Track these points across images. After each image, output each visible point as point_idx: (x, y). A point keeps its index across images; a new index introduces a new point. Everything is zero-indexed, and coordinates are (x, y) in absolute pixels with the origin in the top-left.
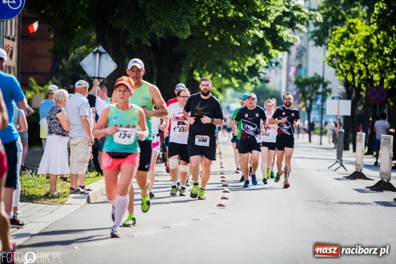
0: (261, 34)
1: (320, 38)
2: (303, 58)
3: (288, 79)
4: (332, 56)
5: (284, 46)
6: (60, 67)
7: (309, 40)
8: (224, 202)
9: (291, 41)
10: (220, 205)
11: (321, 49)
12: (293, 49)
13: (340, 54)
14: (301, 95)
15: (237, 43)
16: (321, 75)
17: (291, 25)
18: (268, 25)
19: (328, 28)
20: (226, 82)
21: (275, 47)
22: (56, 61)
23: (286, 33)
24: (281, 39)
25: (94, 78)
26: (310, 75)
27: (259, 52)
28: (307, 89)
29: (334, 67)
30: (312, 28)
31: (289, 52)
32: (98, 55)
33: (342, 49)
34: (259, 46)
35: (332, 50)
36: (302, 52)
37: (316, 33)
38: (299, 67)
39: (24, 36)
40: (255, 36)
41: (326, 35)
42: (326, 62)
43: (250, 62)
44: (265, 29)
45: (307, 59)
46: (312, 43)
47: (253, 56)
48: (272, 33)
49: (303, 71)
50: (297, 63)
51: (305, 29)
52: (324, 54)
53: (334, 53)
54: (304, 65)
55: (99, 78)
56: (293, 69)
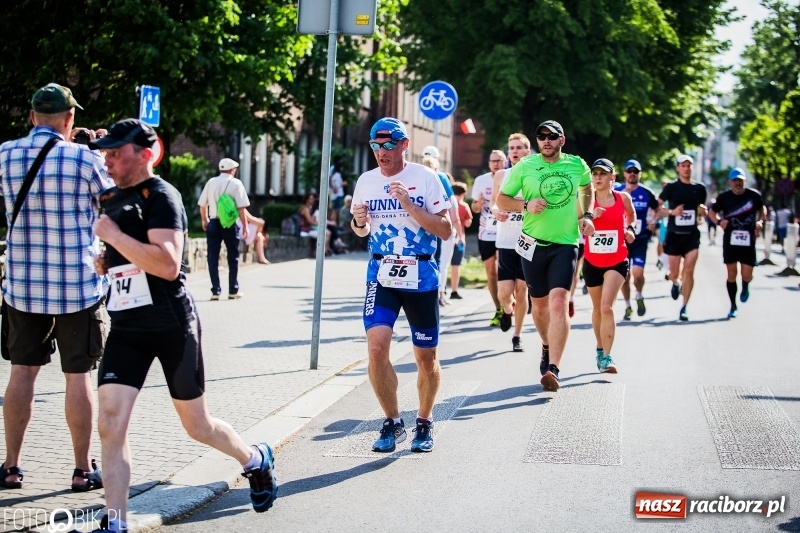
0: (676, 129)
1: (734, 133)
2: (717, 153)
3: (704, 172)
4: (744, 150)
5: (698, 141)
7: (723, 133)
9: (705, 136)
11: (732, 143)
12: (708, 145)
13: (751, 148)
14: (714, 187)
15: (654, 138)
16: (732, 166)
17: (705, 121)
18: (684, 122)
19: (739, 124)
21: (690, 142)
23: (699, 130)
24: (694, 135)
26: (724, 167)
27: (674, 147)
28: (721, 181)
29: (745, 159)
30: (726, 124)
31: (703, 147)
33: (751, 145)
34: (675, 141)
35: (741, 145)
36: (716, 146)
37: (728, 129)
38: (713, 160)
39: (459, 133)
40: (672, 132)
41: (738, 129)
42: (739, 156)
43: (667, 155)
44: (680, 125)
45: (720, 153)
46: (725, 138)
47: (669, 150)
48: (687, 129)
49: (716, 164)
50: (711, 156)
51: (717, 126)
52: (736, 147)
53: (744, 148)
54: (718, 157)
56: (708, 164)
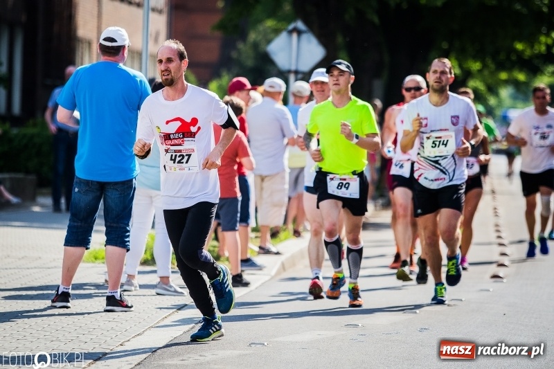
6: (234, 55)
8: (501, 272)
10: (495, 276)
20: (504, 76)
22: (228, 45)
25: (289, 72)
32: (295, 36)
39: (179, 6)
55: (296, 72)
